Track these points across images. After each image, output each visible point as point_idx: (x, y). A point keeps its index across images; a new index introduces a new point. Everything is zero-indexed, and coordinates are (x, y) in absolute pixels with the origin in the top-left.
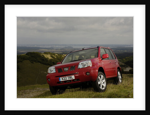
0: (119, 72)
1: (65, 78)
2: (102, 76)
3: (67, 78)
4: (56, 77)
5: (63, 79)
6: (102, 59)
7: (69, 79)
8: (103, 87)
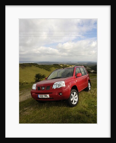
0: (89, 83)
1: (42, 96)
2: (75, 93)
3: (44, 96)
4: (36, 93)
5: (41, 96)
6: (77, 77)
7: (45, 97)
8: (75, 102)
